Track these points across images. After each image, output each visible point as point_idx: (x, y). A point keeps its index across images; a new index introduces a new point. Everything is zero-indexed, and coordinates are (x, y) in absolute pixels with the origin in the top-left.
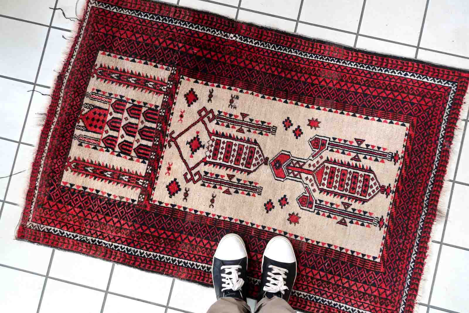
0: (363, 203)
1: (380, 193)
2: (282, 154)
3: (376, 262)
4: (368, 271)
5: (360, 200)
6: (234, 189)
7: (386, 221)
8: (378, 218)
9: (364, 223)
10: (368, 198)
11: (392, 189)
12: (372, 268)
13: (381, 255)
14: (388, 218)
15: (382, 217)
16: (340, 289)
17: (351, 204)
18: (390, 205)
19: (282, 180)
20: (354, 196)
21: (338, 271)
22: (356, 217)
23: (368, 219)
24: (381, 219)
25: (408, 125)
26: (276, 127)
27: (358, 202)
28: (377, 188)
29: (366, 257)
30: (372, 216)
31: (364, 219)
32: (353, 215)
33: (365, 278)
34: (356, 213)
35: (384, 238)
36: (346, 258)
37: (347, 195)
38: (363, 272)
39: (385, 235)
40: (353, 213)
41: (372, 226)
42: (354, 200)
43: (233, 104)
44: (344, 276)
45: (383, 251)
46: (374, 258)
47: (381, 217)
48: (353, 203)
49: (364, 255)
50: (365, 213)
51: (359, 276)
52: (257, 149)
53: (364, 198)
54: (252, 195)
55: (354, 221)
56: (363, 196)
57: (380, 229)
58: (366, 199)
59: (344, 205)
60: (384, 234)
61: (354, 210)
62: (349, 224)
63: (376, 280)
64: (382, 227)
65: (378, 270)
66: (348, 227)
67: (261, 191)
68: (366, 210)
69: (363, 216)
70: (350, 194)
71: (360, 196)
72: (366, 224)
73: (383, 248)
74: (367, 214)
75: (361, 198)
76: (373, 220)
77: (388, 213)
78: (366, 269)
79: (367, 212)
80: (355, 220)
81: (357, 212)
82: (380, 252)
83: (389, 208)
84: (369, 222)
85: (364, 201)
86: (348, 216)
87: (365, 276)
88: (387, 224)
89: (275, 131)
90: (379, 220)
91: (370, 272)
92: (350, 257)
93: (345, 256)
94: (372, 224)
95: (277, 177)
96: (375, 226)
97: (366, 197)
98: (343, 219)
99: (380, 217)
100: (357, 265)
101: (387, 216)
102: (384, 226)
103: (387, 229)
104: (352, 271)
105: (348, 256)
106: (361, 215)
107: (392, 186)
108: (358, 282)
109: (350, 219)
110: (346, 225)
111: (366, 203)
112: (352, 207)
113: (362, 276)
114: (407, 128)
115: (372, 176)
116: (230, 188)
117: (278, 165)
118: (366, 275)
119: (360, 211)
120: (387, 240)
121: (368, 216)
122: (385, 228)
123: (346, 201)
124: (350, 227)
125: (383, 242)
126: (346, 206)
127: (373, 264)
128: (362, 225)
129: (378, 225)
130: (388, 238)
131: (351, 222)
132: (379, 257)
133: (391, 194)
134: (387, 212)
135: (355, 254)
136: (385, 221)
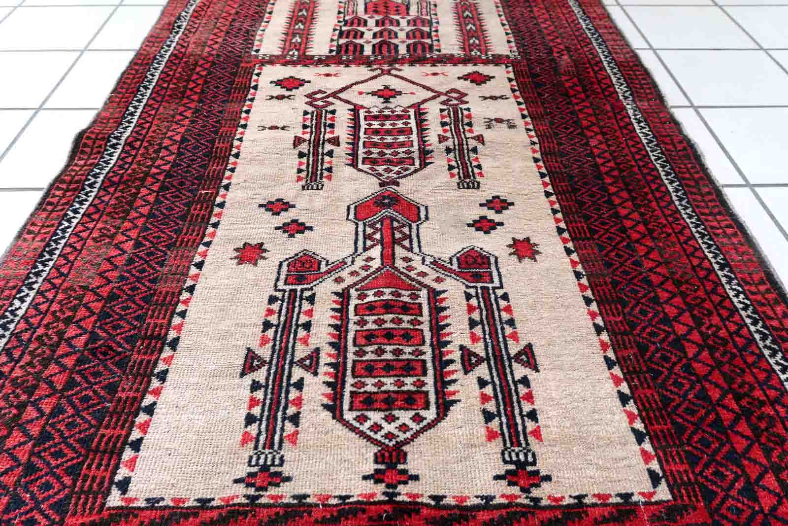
0: (326, 407)
1: (375, 449)
2: (418, 208)
3: (108, 492)
4: (73, 471)
5: (335, 393)
6: (309, 150)
7: (272, 497)
8: (281, 465)
9: (255, 426)
10: (349, 416)
11: (401, 488)
12: (85, 481)
13: (135, 504)
14: (285, 501)
15: (288, 479)
16: (17, 397)
17: (316, 374)
18: (340, 497)
19: (352, 216)
20: (344, 375)
21: (85, 378)
22: (276, 393)
23: (271, 432)
24: (278, 474)
25: (663, 493)
26: (478, 187)
27: (329, 391)
28: (389, 436)
29: (128, 454)
30: (286, 444)
31: (272, 419)
32: (280, 387)
33: (48, 464)
34: (287, 392)
35: (204, 503)
36: (131, 394)
37: (345, 358)
38: (71, 455)
39: (214, 503)
40: (289, 385)
41: (248, 451)
42: (332, 380)
43: (493, 122)
44: (63, 401)
45: (152, 508)
46: (124, 485)
47: (286, 474)
48: (322, 378)
49: (136, 446)
50: (295, 419)
51: (55, 445)
52: (412, 168)
53: (346, 406)
54: (299, 177)
55: (259, 395)
56: (351, 403)
57: (236, 481)
58: (341, 411)
59: (310, 357)
60: (222, 500)
61: (299, 385)
62: (248, 380)
63: (31, 510)
64: (249, 485)
65: (76, 504)
66: (237, 380)
67: (312, 189)
68: (304, 422)
69: (280, 414)
70: (349, 365)
71: (351, 392)
72: (253, 429)
73: (166, 507)
74: (289, 427)
75: (342, 396)
76: (271, 446)
77: (305, 496)
78: (83, 462)
79: (297, 424)
80: (266, 395)
81: (293, 394)
82: (148, 500)
83: (328, 497)
84: (262, 438)
85: (334, 409)
86: (275, 373)
87: (53, 463)
88: (263, 501)
89: (469, 188)
90: (273, 469)
91: (67, 481)
92: (132, 405)
93: (137, 390)
94: (256, 448)
95: (356, 207)
96: (251, 458)
97: (351, 409)
98: (263, 363)
99: (286, 470)
100: (102, 431)
101: (294, 497)
102: (252, 491)
103: (243, 505)
104: (78, 420)
105: (135, 398)
106: (286, 408)
107: (411, 488)
108: (34, 446)
109: (267, 379)
110: (243, 374)
111: (327, 415)
112: (308, 377)
113: (58, 455)
114: (651, 495)
115: (430, 414)
116: (310, 143)
117: (386, 201)
118: (57, 467)
119: (298, 402)
120: (196, 515)
121: (282, 429)
122: (247, 497)
123: (324, 359)
124: (239, 386)
125: (191, 503)
126: (308, 362)
127: (101, 483)
128: (250, 419)
129: (255, 469)
130: (207, 516)
131: (255, 386)
132: (131, 500)
133: (381, 487)
134: (308, 491)
135: (142, 417)
136: (273, 491)
